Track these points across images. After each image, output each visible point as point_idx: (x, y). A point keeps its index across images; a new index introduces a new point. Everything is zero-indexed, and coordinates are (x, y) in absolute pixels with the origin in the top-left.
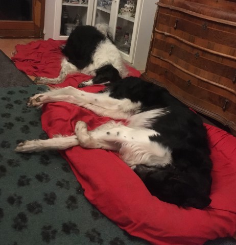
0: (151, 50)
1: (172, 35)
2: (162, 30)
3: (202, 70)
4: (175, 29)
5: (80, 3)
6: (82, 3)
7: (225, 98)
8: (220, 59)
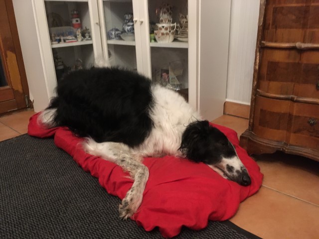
5: (80, 39)
6: (82, 40)
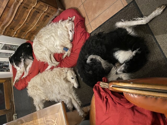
0: (21, 38)
1: (16, 31)
2: (14, 34)
3: (33, 23)
4: (14, 29)
7: (45, 16)
8: (29, 16)
